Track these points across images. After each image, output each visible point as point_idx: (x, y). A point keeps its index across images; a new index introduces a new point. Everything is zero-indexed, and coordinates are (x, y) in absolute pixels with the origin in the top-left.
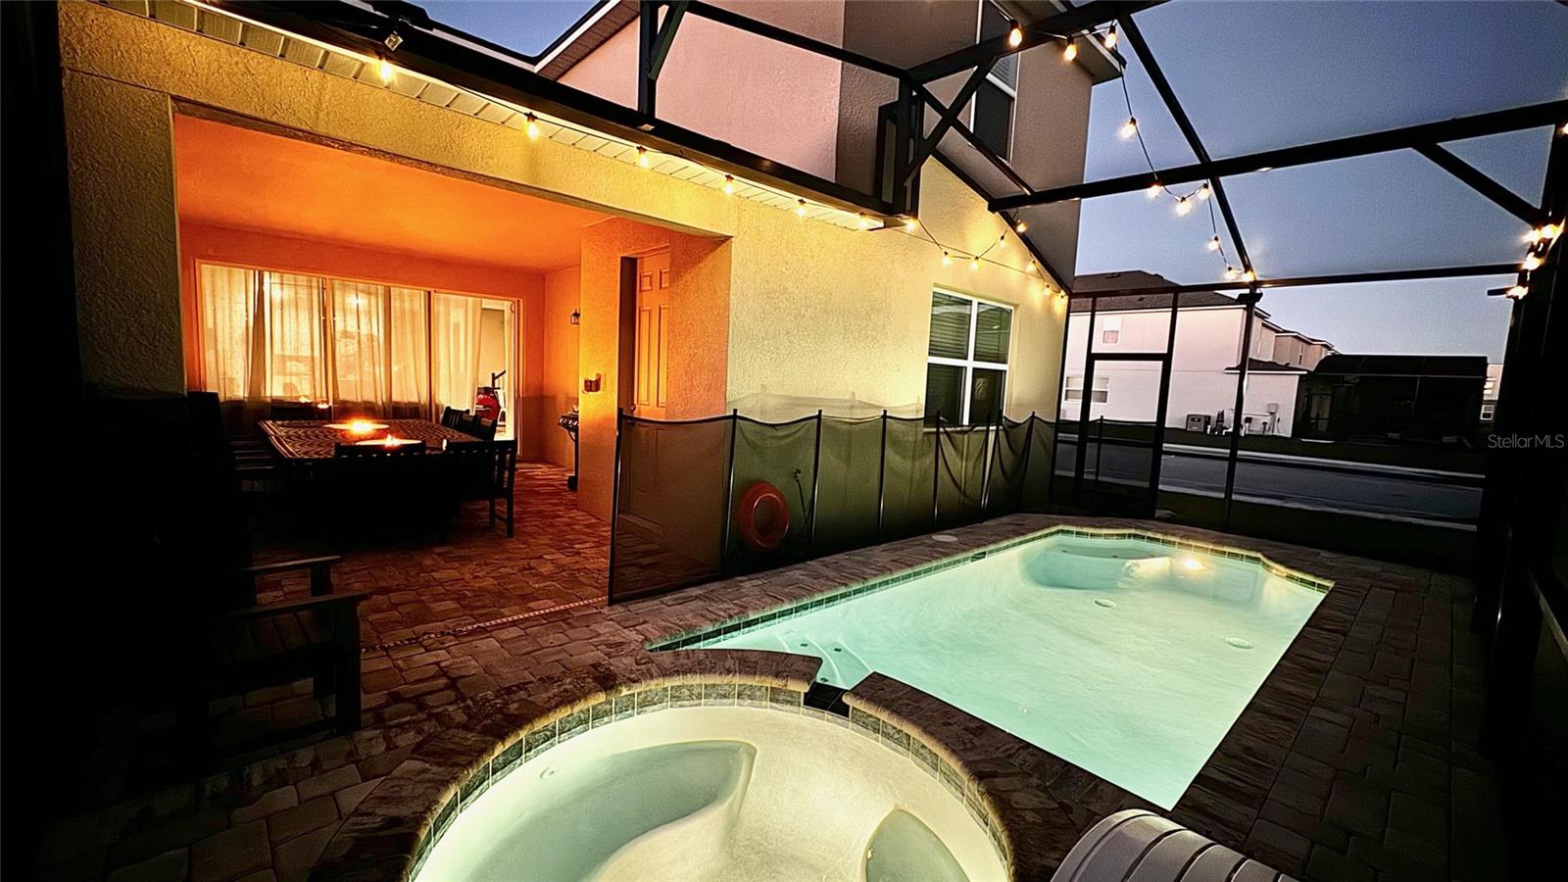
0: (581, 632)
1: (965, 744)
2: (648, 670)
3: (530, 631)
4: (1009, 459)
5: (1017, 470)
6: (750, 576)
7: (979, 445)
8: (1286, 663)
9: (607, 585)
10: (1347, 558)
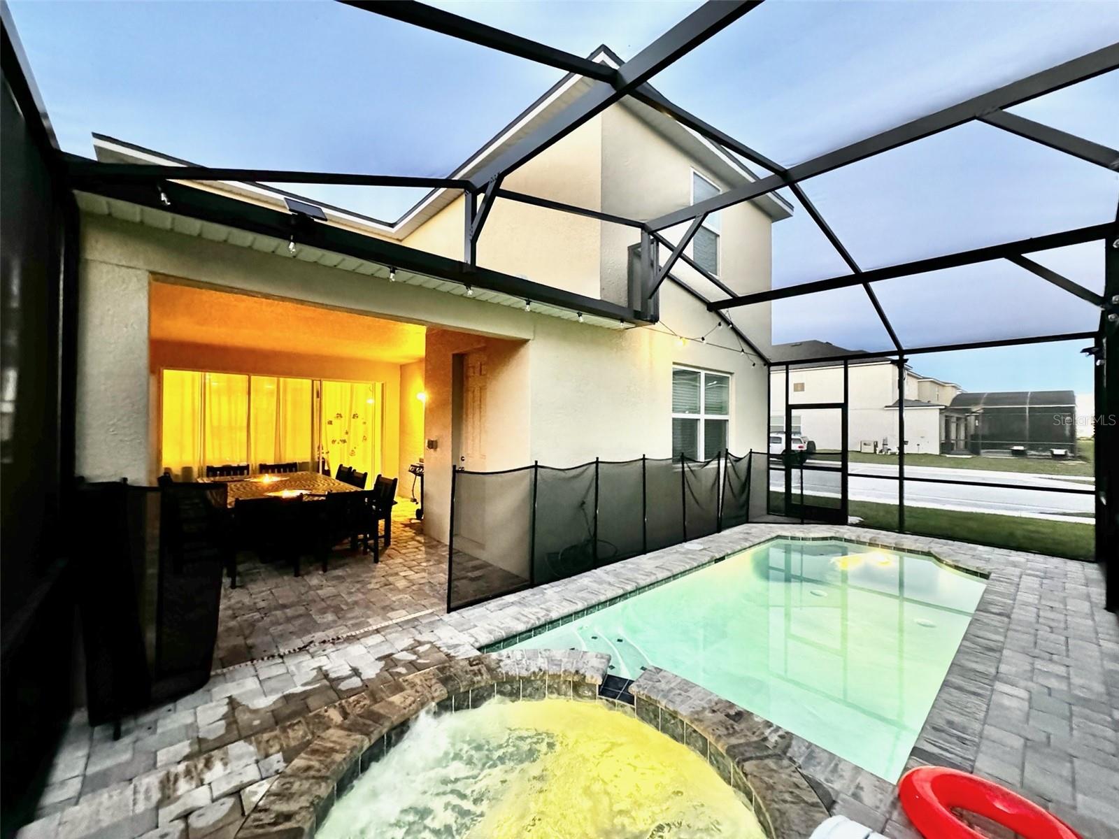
1: (728, 729)
3: (389, 637)
4: (736, 484)
5: (743, 492)
6: (551, 584)
7: (713, 474)
8: (967, 643)
9: (446, 596)
10: (997, 551)
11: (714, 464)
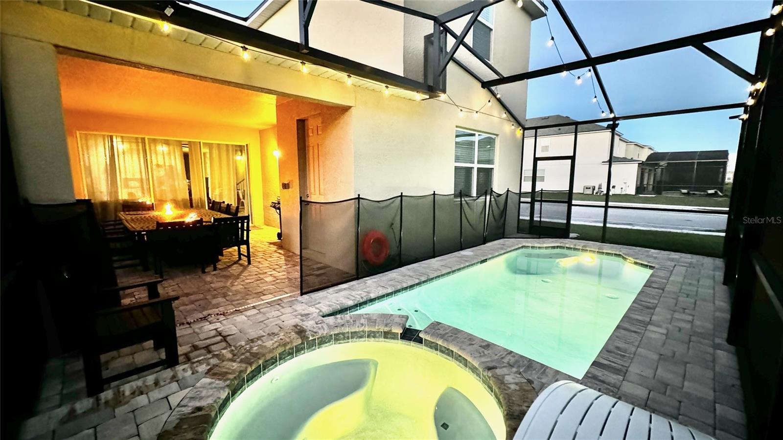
0: (288, 310)
1: (480, 353)
2: (322, 327)
3: (261, 310)
4: (497, 212)
5: (501, 218)
6: (371, 277)
7: (482, 205)
8: (635, 305)
9: (300, 286)
10: (663, 252)
11: (482, 198)
